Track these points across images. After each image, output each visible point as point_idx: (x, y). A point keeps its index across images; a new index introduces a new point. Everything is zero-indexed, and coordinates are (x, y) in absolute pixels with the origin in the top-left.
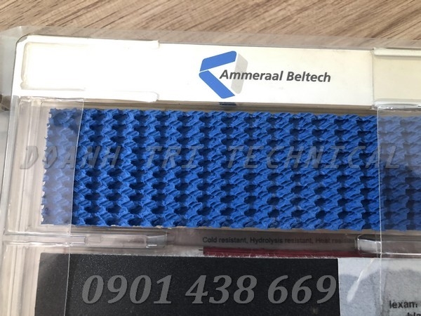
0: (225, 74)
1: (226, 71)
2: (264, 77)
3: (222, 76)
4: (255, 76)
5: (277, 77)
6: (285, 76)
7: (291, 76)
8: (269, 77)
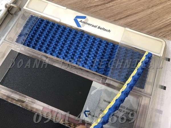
0: (81, 21)
1: (82, 21)
2: (91, 25)
3: (80, 21)
4: (89, 24)
5: (95, 27)
6: (97, 27)
7: (99, 28)
8: (93, 26)
